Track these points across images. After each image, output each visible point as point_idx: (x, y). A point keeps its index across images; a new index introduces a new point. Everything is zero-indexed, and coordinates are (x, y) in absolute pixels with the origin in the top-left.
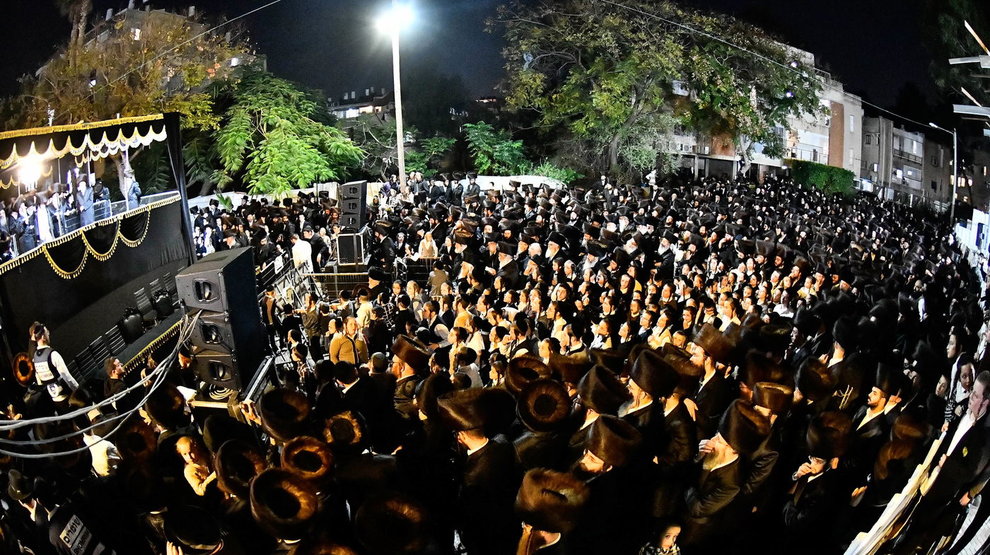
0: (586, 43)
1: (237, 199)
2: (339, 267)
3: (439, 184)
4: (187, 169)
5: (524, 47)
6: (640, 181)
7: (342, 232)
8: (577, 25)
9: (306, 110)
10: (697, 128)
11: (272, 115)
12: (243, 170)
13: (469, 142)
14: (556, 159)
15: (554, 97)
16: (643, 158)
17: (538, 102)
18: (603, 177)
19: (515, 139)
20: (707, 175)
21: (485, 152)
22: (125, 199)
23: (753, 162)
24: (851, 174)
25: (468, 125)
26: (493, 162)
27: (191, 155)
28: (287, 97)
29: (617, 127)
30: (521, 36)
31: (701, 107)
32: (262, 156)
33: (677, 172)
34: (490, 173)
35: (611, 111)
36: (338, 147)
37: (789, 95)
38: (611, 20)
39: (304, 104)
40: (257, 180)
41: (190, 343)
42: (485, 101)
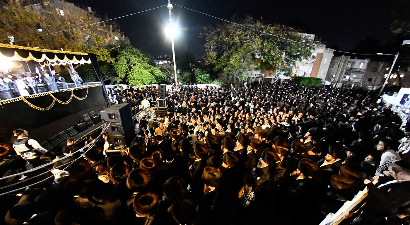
0: (230, 41)
1: (125, 87)
2: (159, 108)
3: (186, 86)
4: (103, 75)
5: (211, 43)
6: (242, 85)
7: (160, 98)
8: (228, 35)
9: (146, 60)
10: (261, 69)
11: (134, 60)
12: (126, 78)
13: (195, 74)
14: (218, 80)
15: (219, 60)
16: (243, 79)
17: (215, 62)
18: (231, 84)
19: (207, 73)
20: (263, 83)
21: (199, 77)
22: (74, 83)
23: (279, 78)
24: (320, 79)
25: (195, 69)
26: (201, 80)
27: (104, 70)
28: (139, 55)
29: (236, 70)
30: (211, 39)
31: (264, 62)
32: (132, 74)
33: (253, 82)
34: (200, 83)
35: (236, 64)
36: (157, 73)
37: (298, 53)
38: (239, 32)
39: (145, 58)
40: (131, 81)
41: (107, 132)
42: (200, 61)
